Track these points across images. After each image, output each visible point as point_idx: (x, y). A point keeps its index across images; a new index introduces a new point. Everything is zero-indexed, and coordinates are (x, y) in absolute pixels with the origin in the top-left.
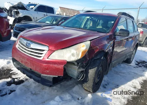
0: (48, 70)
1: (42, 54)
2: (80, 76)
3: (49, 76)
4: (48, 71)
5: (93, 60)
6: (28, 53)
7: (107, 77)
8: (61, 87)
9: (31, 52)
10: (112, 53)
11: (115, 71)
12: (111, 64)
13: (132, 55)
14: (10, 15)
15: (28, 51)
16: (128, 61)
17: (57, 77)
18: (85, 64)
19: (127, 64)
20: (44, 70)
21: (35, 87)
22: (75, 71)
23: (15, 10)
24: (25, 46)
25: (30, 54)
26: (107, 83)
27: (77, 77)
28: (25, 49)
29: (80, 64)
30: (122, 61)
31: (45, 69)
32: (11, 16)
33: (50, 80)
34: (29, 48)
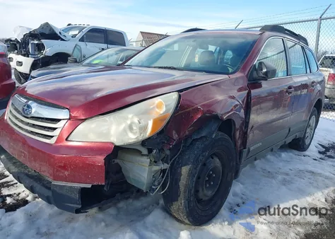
0: (66, 170)
1: (55, 129)
2: (156, 183)
3: (69, 184)
4: (66, 173)
5: (190, 141)
6: (27, 131)
7: (241, 186)
8: (117, 215)
9: (34, 126)
10: (246, 122)
11: (264, 170)
12: (245, 150)
13: (308, 130)
14: (23, 52)
15: (28, 124)
16: (298, 145)
17: (89, 186)
18: (168, 152)
19: (297, 152)
20: (57, 171)
21: (51, 216)
22: (142, 171)
23: (36, 42)
24: (21, 114)
25: (32, 133)
26: (240, 201)
27: (151, 187)
28: (22, 121)
29: (155, 151)
30: (281, 143)
31: (60, 167)
32: (27, 55)
33: (73, 196)
34: (27, 118)
